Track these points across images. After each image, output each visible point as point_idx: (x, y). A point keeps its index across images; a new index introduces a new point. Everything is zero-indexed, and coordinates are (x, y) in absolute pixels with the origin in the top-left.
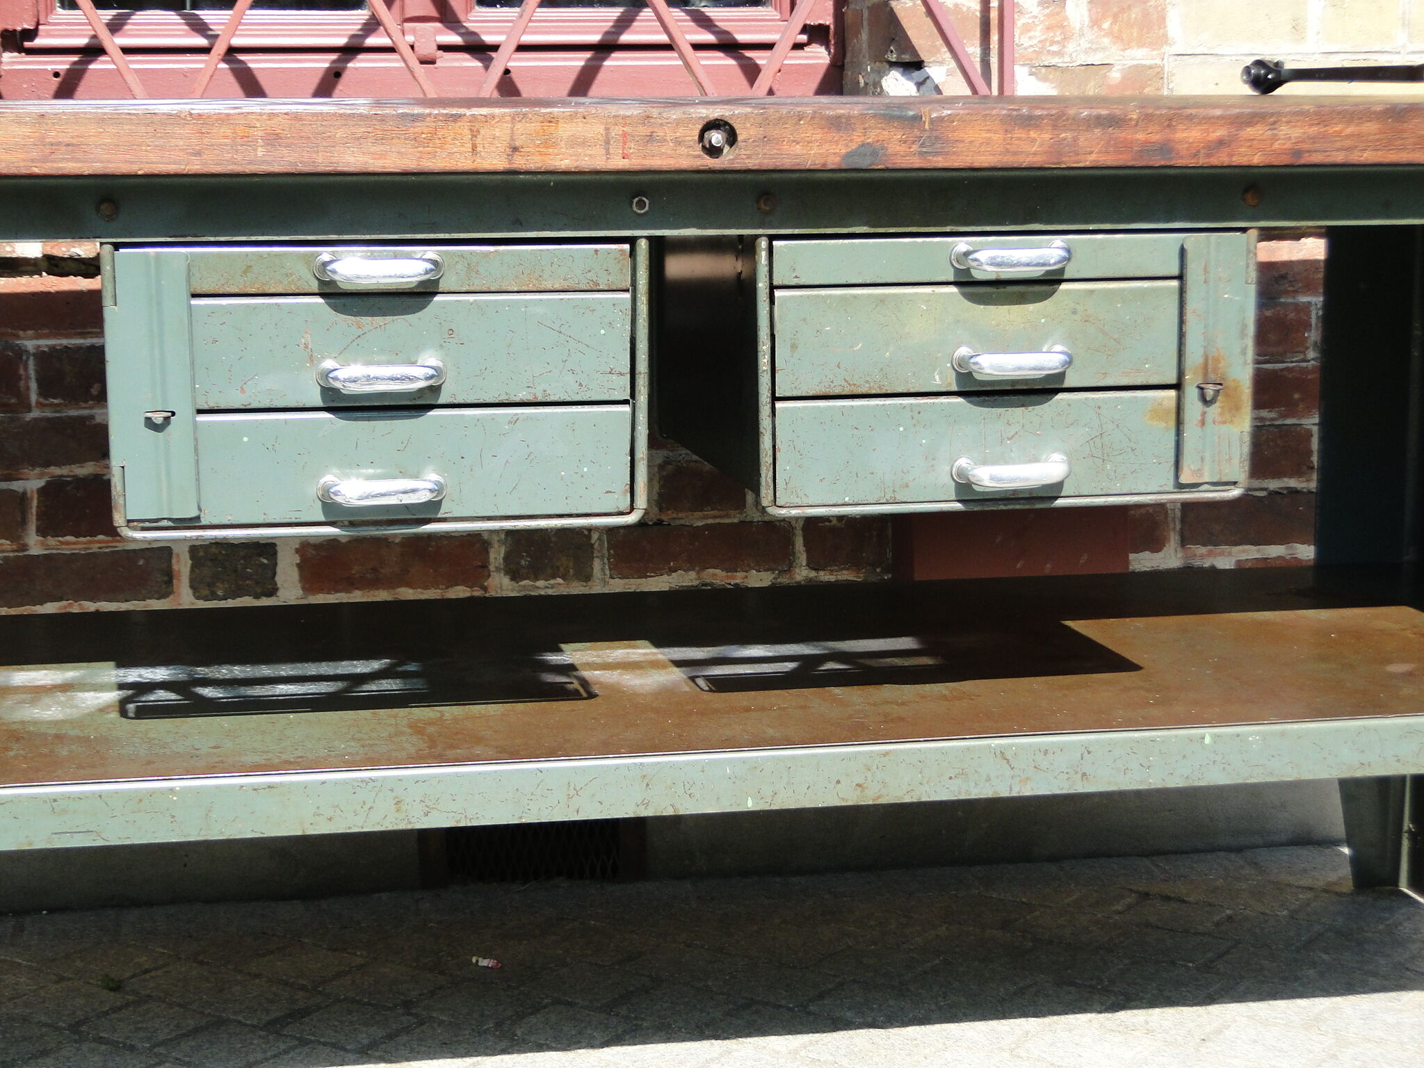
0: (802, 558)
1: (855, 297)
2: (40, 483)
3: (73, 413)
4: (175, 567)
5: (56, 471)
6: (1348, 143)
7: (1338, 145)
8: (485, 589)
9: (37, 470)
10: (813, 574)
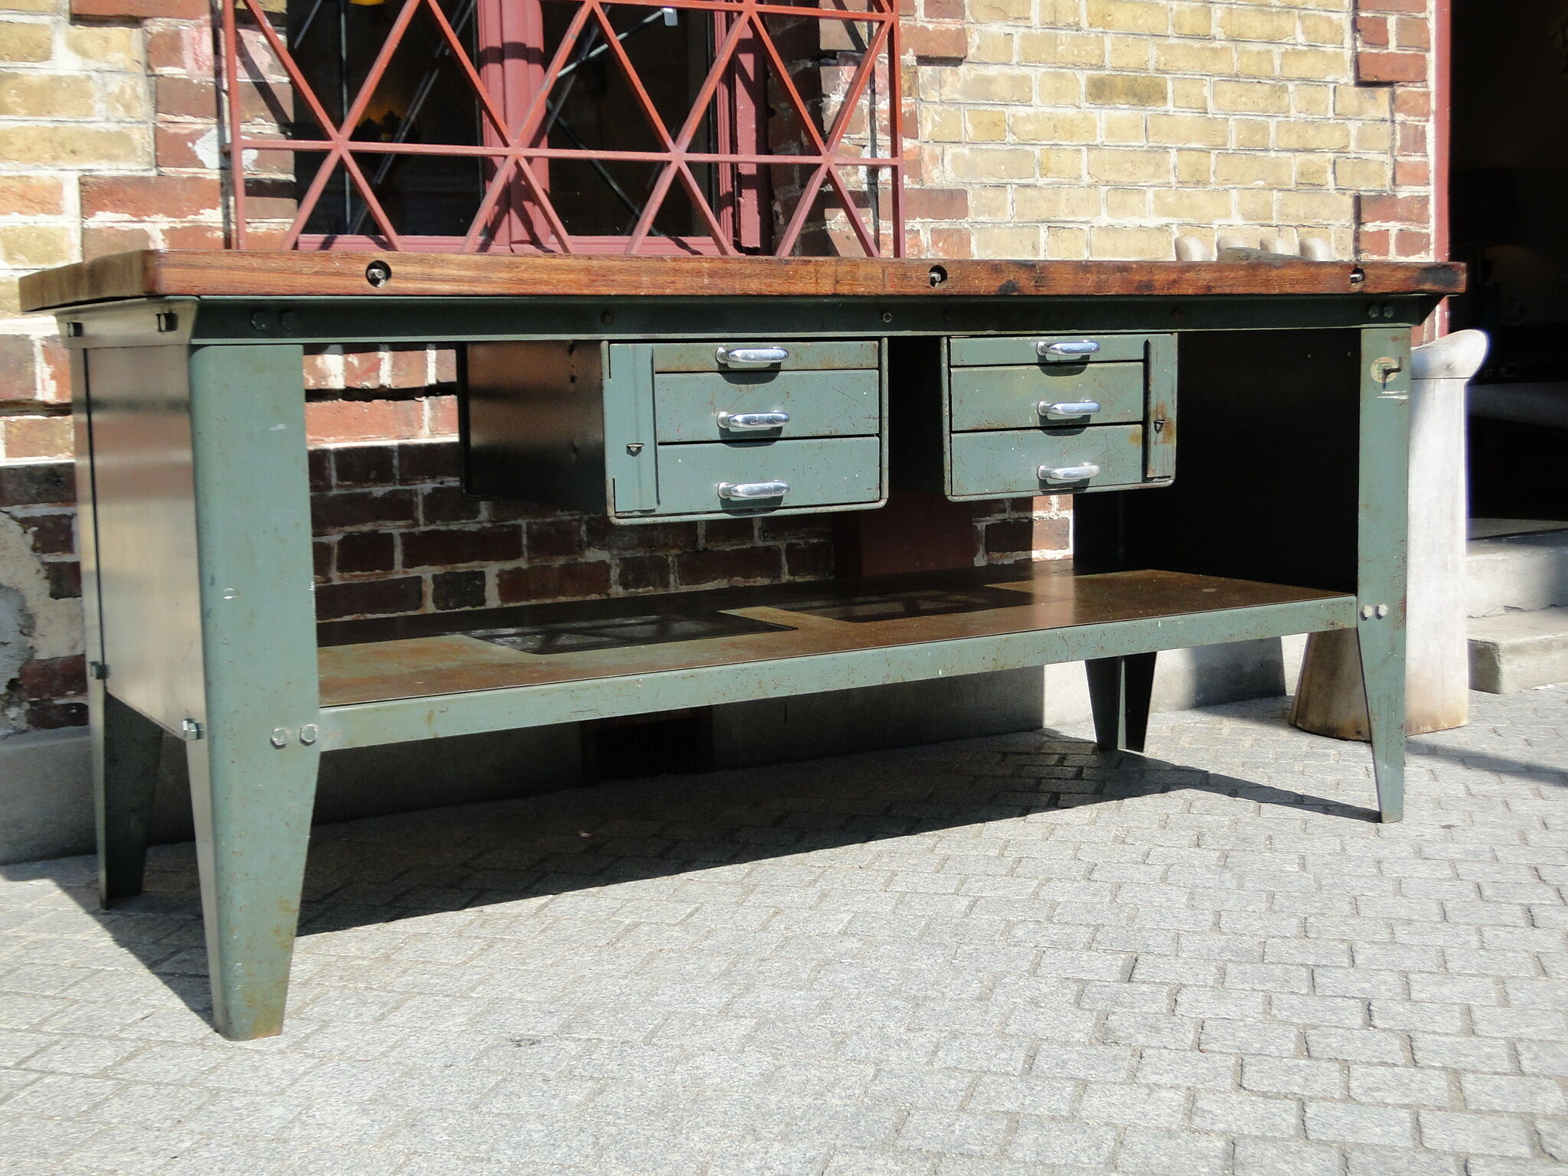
0: (786, 569)
1: (990, 372)
2: (339, 537)
3: (359, 490)
4: (424, 589)
5: (349, 529)
6: (1231, 282)
7: (1227, 283)
8: (608, 595)
9: (337, 529)
10: (791, 578)
